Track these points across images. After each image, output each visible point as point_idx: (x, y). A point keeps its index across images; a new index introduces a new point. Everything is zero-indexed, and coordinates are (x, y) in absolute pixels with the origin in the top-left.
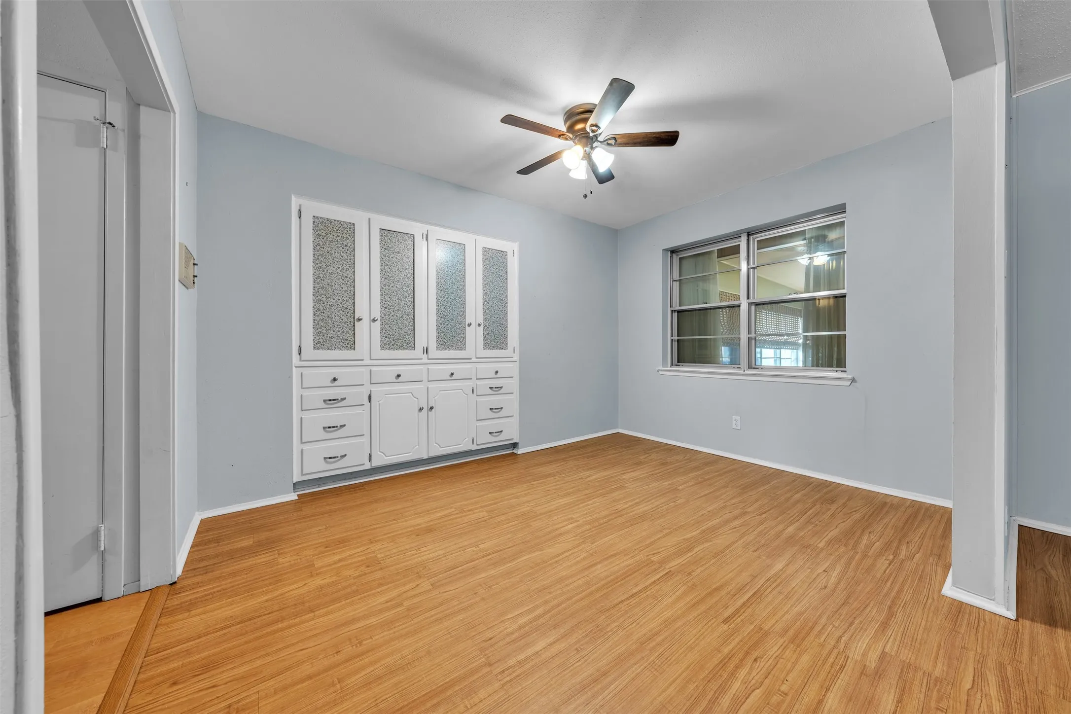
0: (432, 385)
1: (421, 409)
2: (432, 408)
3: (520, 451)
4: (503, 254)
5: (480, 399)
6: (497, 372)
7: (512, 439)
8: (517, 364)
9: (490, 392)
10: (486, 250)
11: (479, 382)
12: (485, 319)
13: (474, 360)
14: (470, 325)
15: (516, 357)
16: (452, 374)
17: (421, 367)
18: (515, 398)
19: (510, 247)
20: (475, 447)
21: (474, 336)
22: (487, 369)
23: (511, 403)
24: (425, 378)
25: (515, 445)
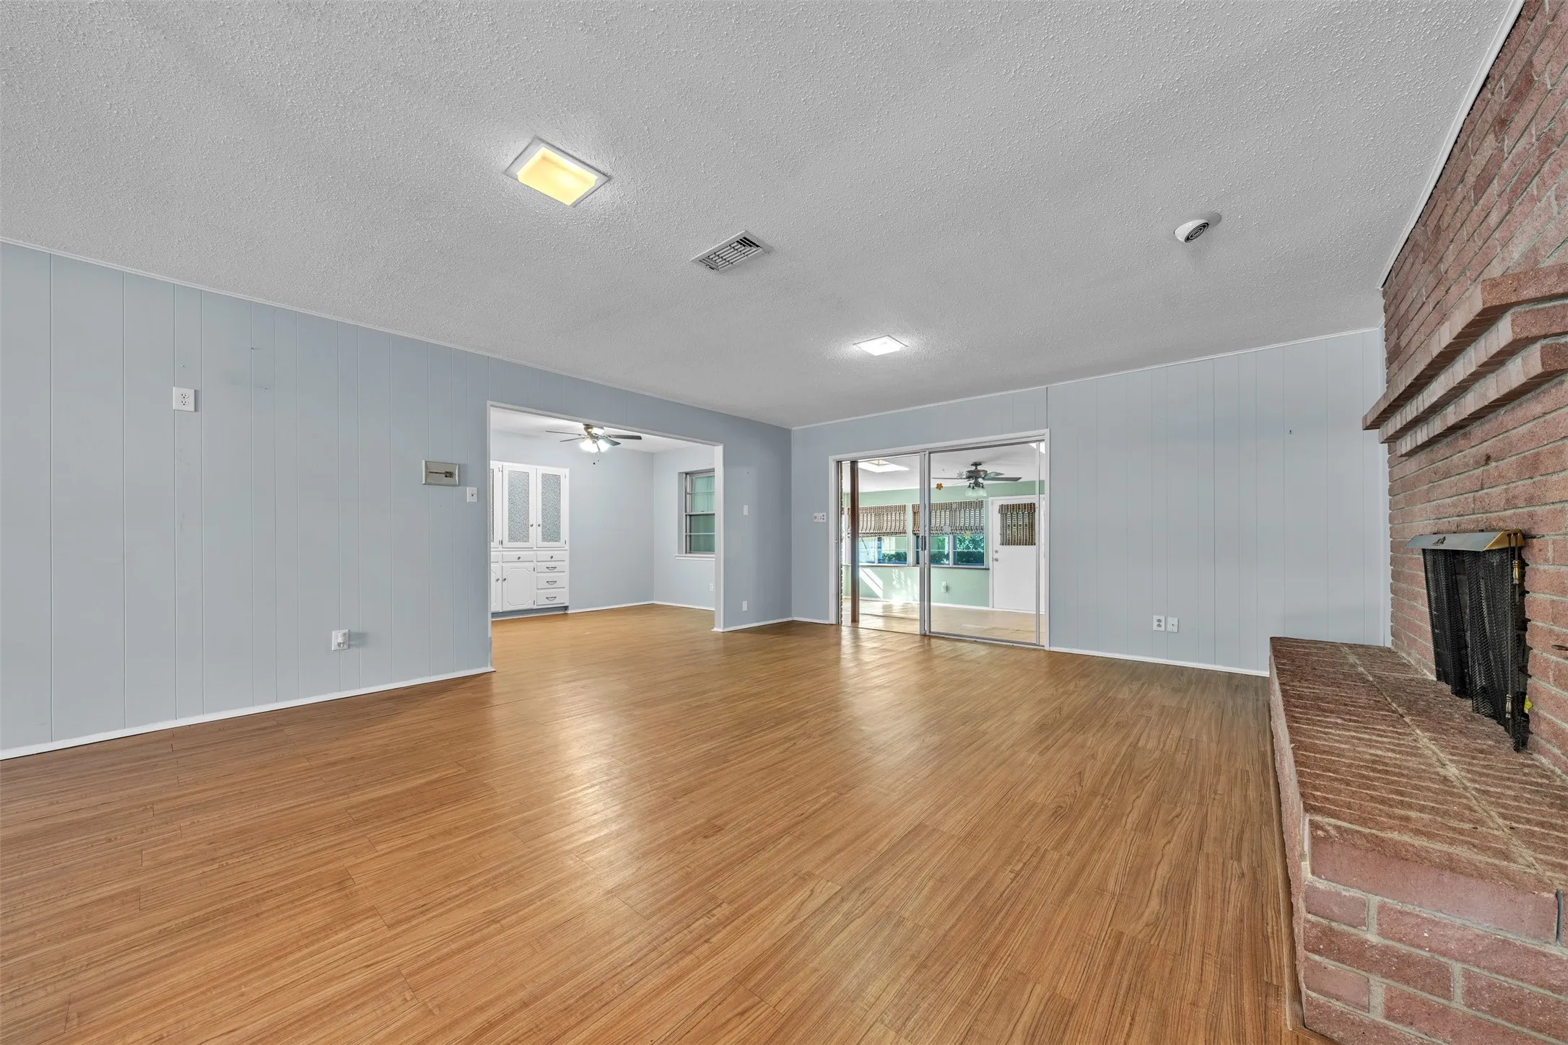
0: (504, 565)
1: (498, 580)
2: (505, 579)
3: (569, 612)
4: (557, 478)
5: (539, 575)
6: (552, 557)
7: (564, 603)
8: (568, 553)
9: (547, 570)
10: (544, 476)
11: (539, 564)
12: (543, 522)
13: (535, 548)
14: (532, 526)
15: (567, 547)
16: (519, 558)
17: (499, 553)
18: (566, 575)
19: (564, 473)
20: (535, 607)
21: (535, 533)
22: (545, 555)
23: (563, 578)
24: (500, 560)
25: (566, 608)
